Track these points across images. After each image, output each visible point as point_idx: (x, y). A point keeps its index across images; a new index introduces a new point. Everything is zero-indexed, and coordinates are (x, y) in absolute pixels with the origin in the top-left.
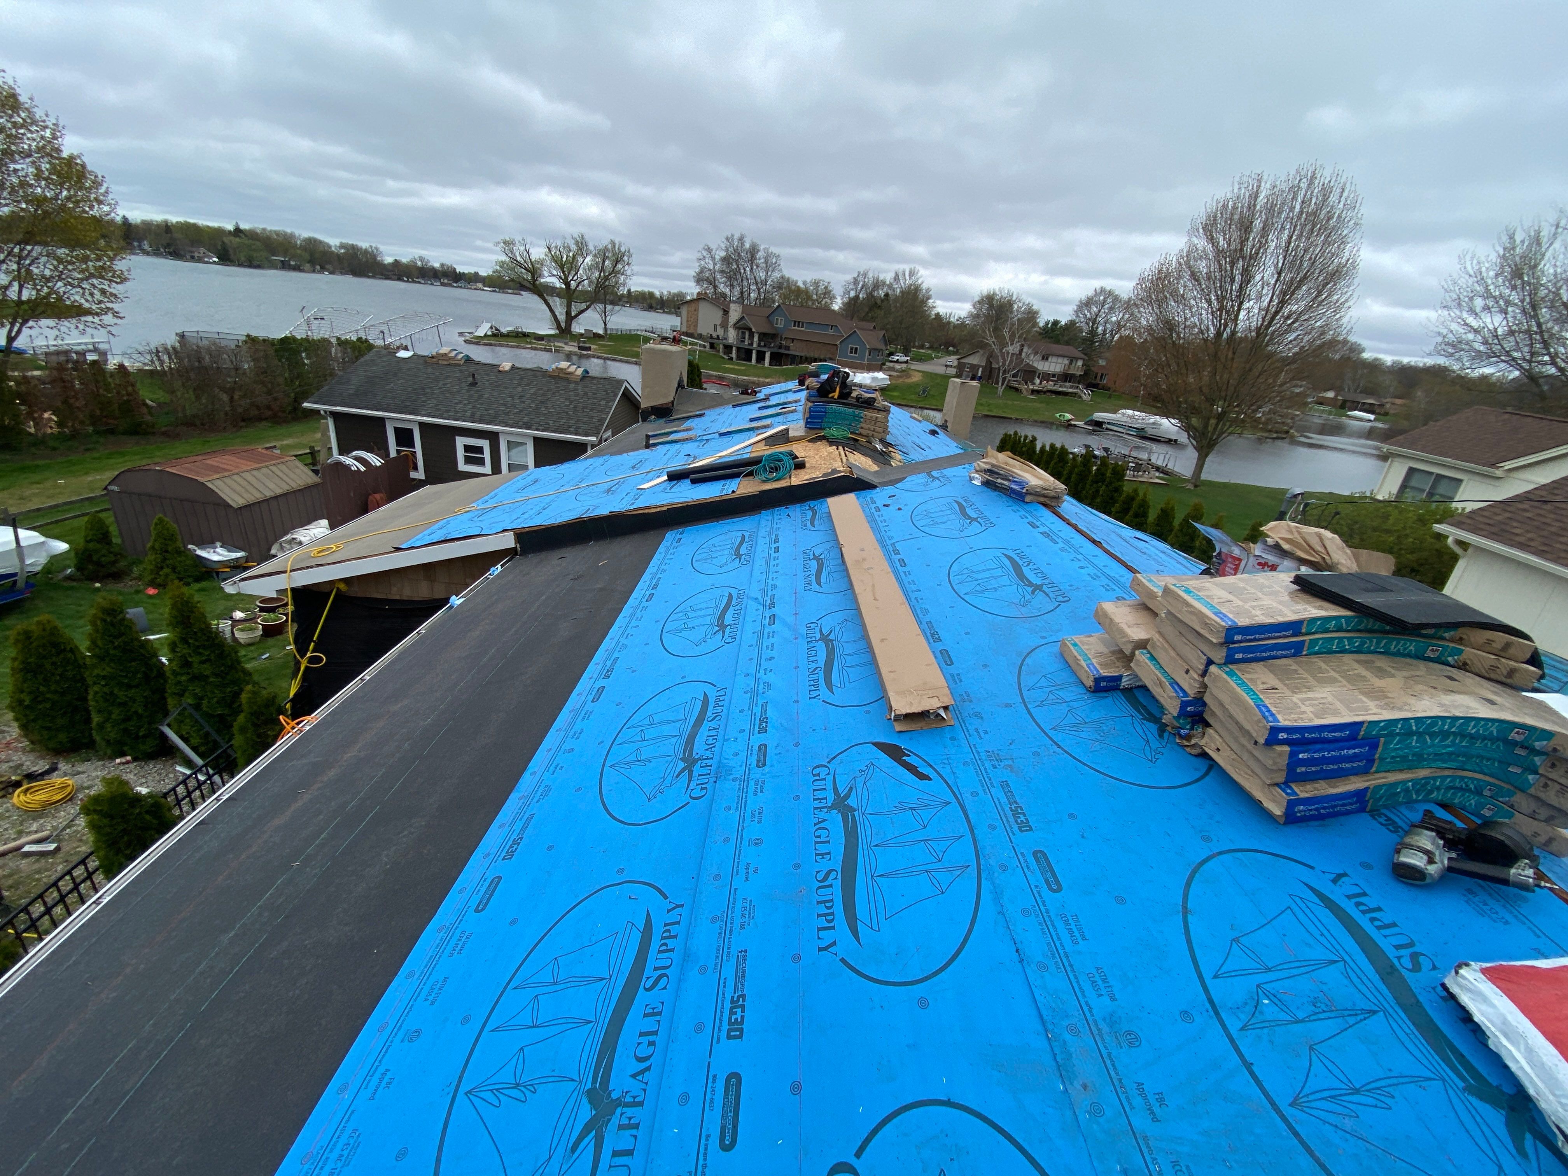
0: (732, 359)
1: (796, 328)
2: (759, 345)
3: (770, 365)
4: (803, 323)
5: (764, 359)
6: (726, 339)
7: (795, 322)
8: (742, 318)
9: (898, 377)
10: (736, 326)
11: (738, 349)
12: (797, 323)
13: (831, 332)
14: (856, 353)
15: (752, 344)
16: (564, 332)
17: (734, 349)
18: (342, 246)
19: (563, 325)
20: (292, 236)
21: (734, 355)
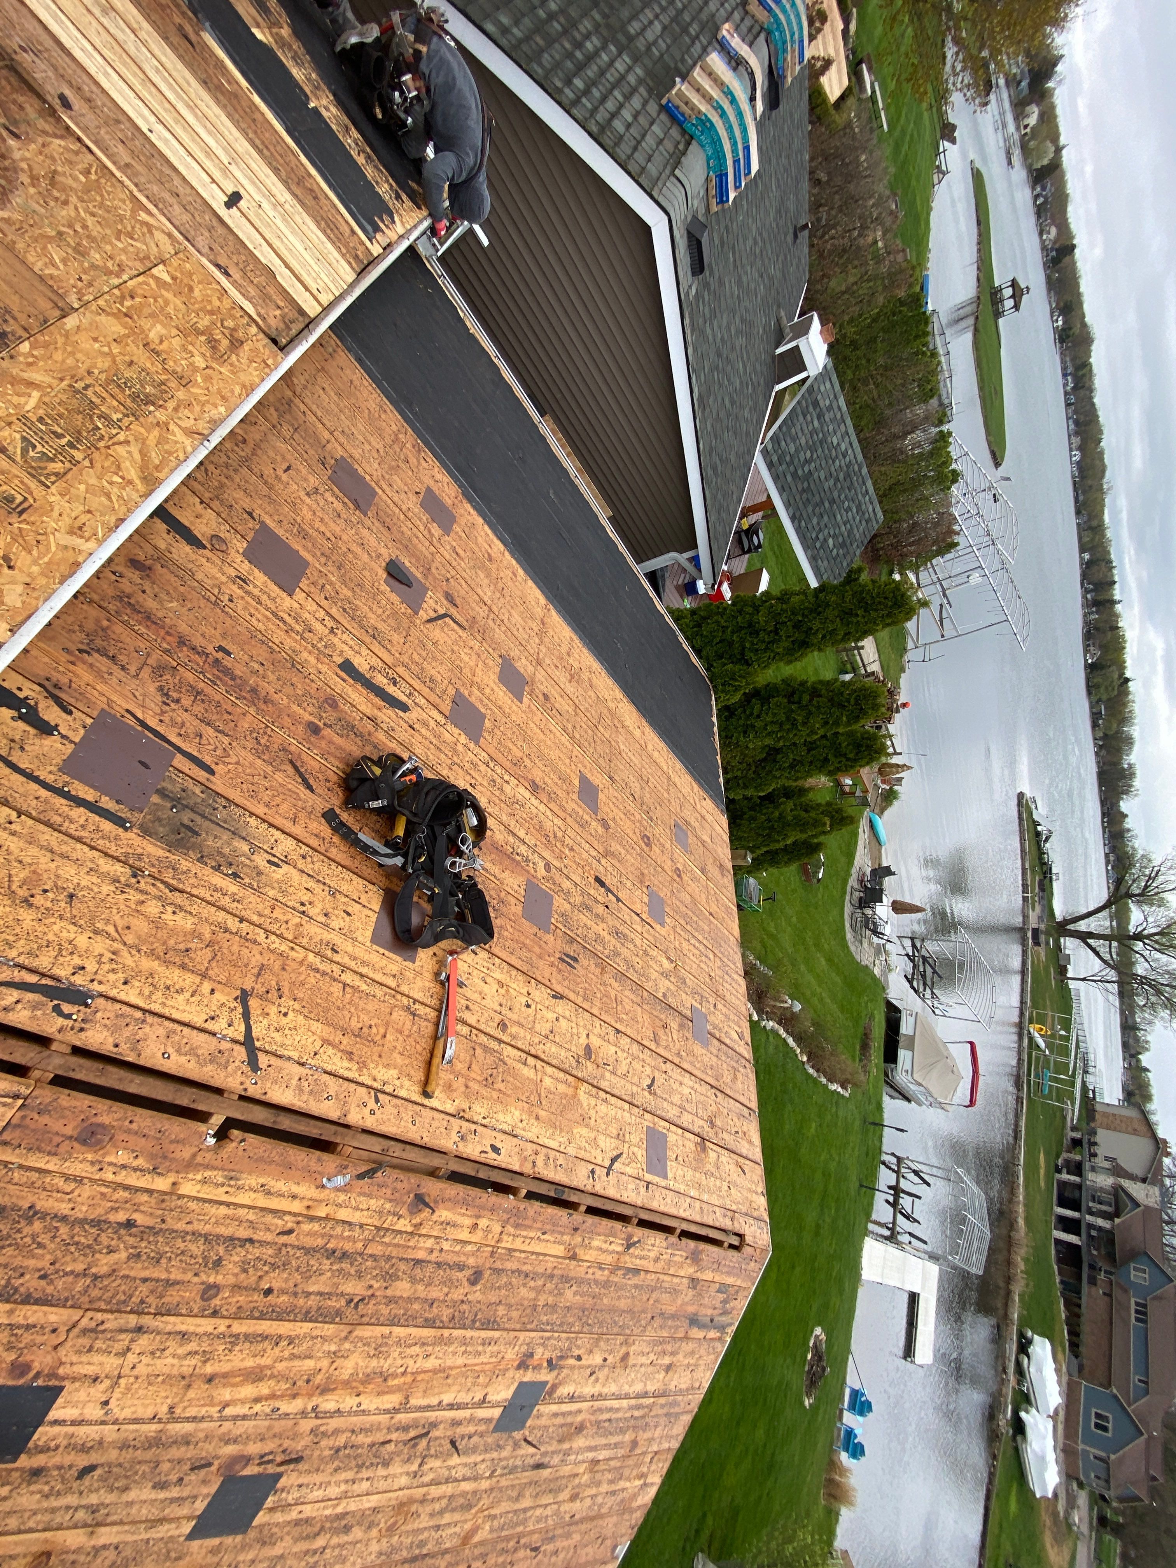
0: (1059, 1171)
1: (1133, 1307)
2: (1090, 1226)
3: (1058, 1242)
4: (1145, 1322)
5: (1065, 1230)
6: (1093, 1169)
7: (1145, 1306)
8: (1137, 1205)
9: (1055, 1514)
10: (1118, 1192)
11: (1079, 1187)
12: (1142, 1313)
13: (1134, 1378)
14: (1097, 1426)
15: (1091, 1213)
16: (1063, 928)
17: (1077, 1179)
18: (1130, 765)
19: (1071, 927)
20: (1132, 724)
21: (1065, 1176)
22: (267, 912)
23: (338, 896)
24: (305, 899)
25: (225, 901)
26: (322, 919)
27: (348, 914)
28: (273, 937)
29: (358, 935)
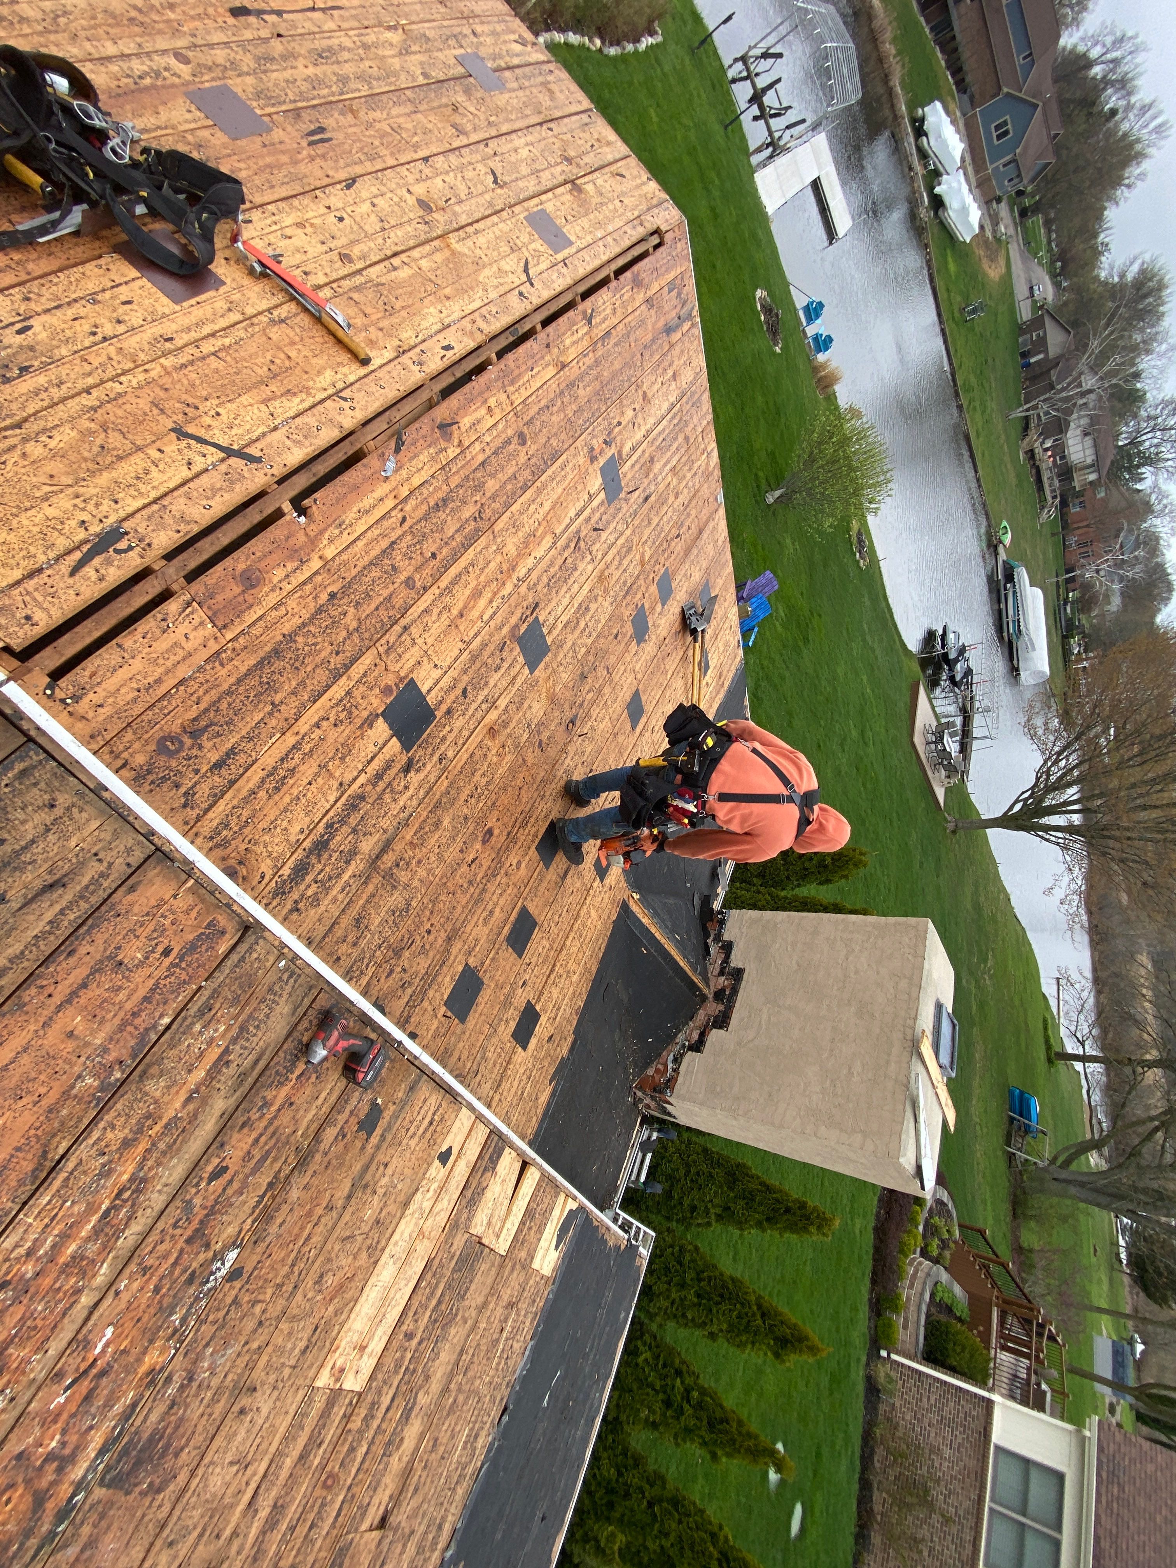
9: (986, 243)
13: (1019, 61)
14: (999, 137)
22: (88, 368)
23: (99, 297)
24: (87, 328)
25: (56, 393)
26: (121, 328)
27: (129, 302)
28: (123, 379)
29: (160, 310)
